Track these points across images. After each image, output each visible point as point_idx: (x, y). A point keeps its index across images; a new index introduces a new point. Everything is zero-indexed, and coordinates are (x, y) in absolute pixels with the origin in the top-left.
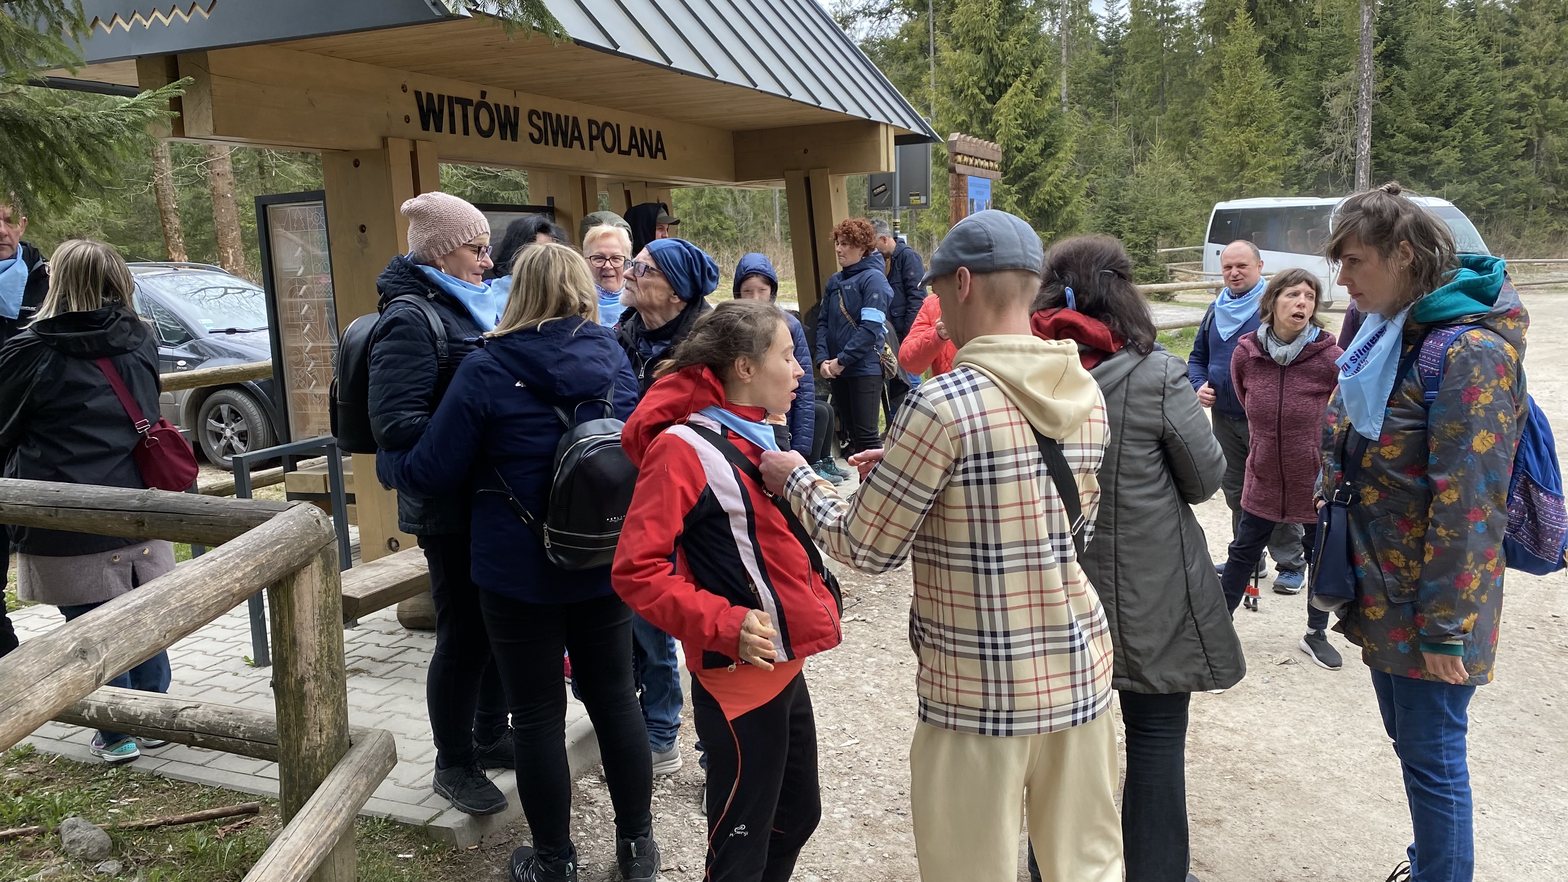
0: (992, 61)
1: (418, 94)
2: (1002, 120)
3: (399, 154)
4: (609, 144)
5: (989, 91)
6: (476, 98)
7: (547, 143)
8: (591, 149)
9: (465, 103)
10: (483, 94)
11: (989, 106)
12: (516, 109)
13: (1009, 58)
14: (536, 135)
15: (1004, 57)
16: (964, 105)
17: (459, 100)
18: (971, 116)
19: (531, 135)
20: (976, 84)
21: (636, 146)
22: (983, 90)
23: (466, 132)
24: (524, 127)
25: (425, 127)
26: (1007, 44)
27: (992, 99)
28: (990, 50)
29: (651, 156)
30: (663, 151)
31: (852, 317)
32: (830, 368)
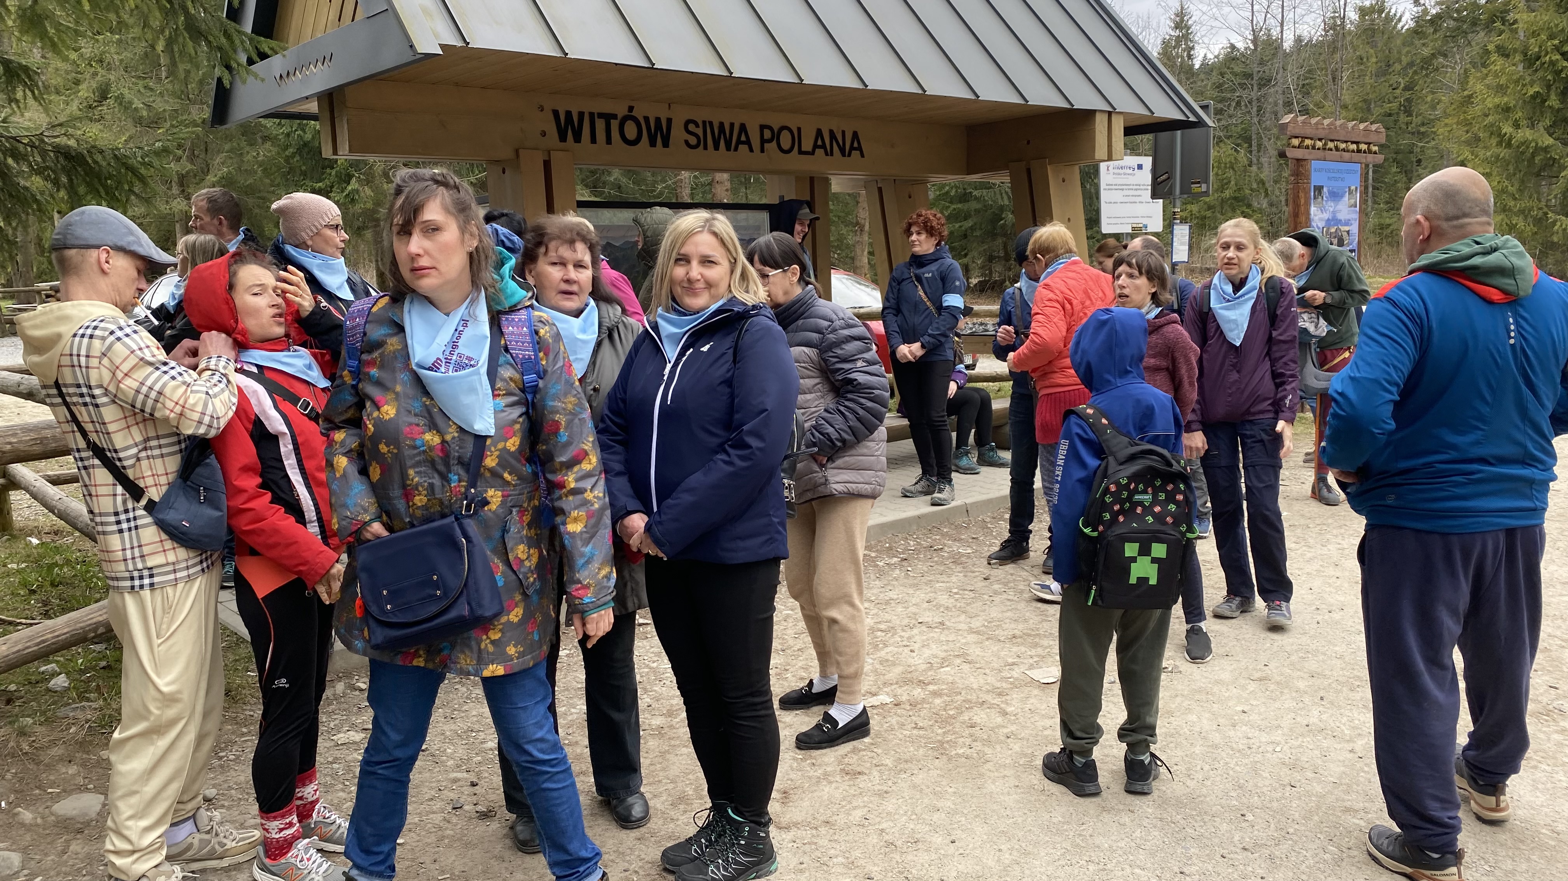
1: (556, 113)
3: (533, 164)
4: (786, 145)
6: (622, 111)
7: (705, 148)
8: (762, 151)
9: (608, 117)
10: (631, 109)
12: (669, 121)
14: (693, 141)
17: (601, 115)
19: (687, 142)
21: (823, 146)
23: (609, 141)
24: (678, 134)
25: (563, 138)
29: (844, 155)
30: (860, 149)
31: (934, 304)
32: (910, 352)
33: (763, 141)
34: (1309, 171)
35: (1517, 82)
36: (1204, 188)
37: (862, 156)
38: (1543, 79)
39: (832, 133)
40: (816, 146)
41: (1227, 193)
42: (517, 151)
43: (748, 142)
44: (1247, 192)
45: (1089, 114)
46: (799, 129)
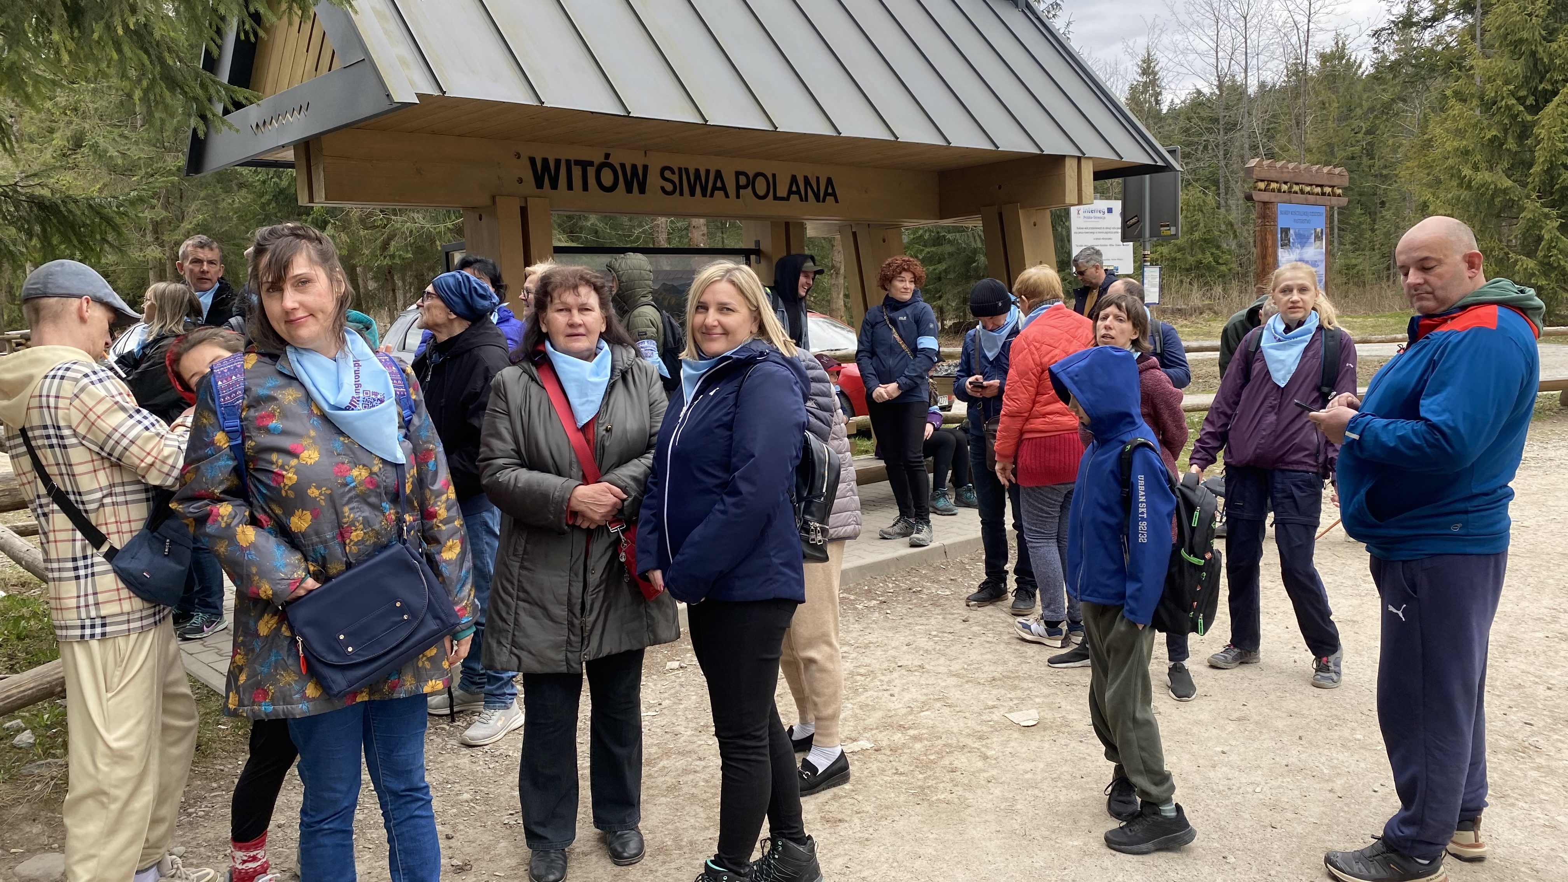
0: (1535, 65)
1: (532, 161)
2: (1543, 133)
3: (510, 210)
4: (761, 191)
5: (1530, 101)
6: (598, 159)
7: (682, 194)
8: (738, 197)
9: (584, 165)
10: (607, 156)
11: (1529, 118)
12: (645, 168)
13: (1558, 62)
14: (669, 187)
15: (1552, 60)
16: (1497, 118)
17: (577, 162)
18: (1506, 131)
19: (663, 189)
20: (1512, 94)
21: (798, 192)
22: (1521, 100)
23: (585, 188)
24: (654, 180)
25: (539, 185)
26: (1554, 46)
27: (1535, 109)
28: (1533, 54)
29: (818, 200)
30: (834, 194)
31: (908, 346)
32: (887, 393)
33: (739, 187)
34: (1276, 214)
35: (1475, 126)
36: (1173, 230)
37: (837, 201)
38: (1500, 122)
39: (806, 178)
40: (790, 192)
41: (1196, 235)
42: (493, 198)
43: (724, 188)
44: (1217, 233)
45: (1060, 160)
46: (774, 176)
